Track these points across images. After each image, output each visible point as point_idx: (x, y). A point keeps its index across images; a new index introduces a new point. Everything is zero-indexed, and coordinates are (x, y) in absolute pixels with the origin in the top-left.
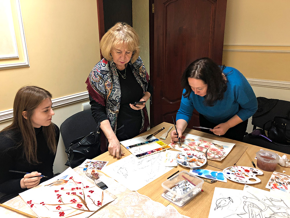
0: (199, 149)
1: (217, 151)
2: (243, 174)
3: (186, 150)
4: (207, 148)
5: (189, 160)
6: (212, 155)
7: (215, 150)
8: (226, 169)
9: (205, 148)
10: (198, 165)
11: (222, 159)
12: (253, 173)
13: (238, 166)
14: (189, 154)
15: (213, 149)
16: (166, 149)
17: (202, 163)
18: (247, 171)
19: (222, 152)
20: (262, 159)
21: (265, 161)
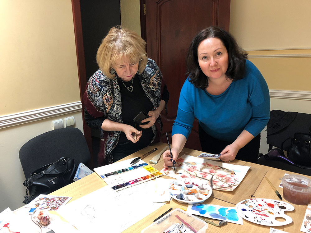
0: (201, 176)
1: (226, 177)
2: (266, 210)
3: (183, 177)
4: (213, 174)
5: (187, 191)
6: (220, 184)
7: (224, 177)
8: (241, 202)
9: (210, 174)
10: (199, 199)
11: (234, 188)
12: (280, 209)
13: (257, 199)
14: (188, 183)
15: (220, 175)
16: (156, 176)
17: (206, 195)
18: (271, 205)
19: (232, 179)
20: (291, 187)
21: (295, 190)
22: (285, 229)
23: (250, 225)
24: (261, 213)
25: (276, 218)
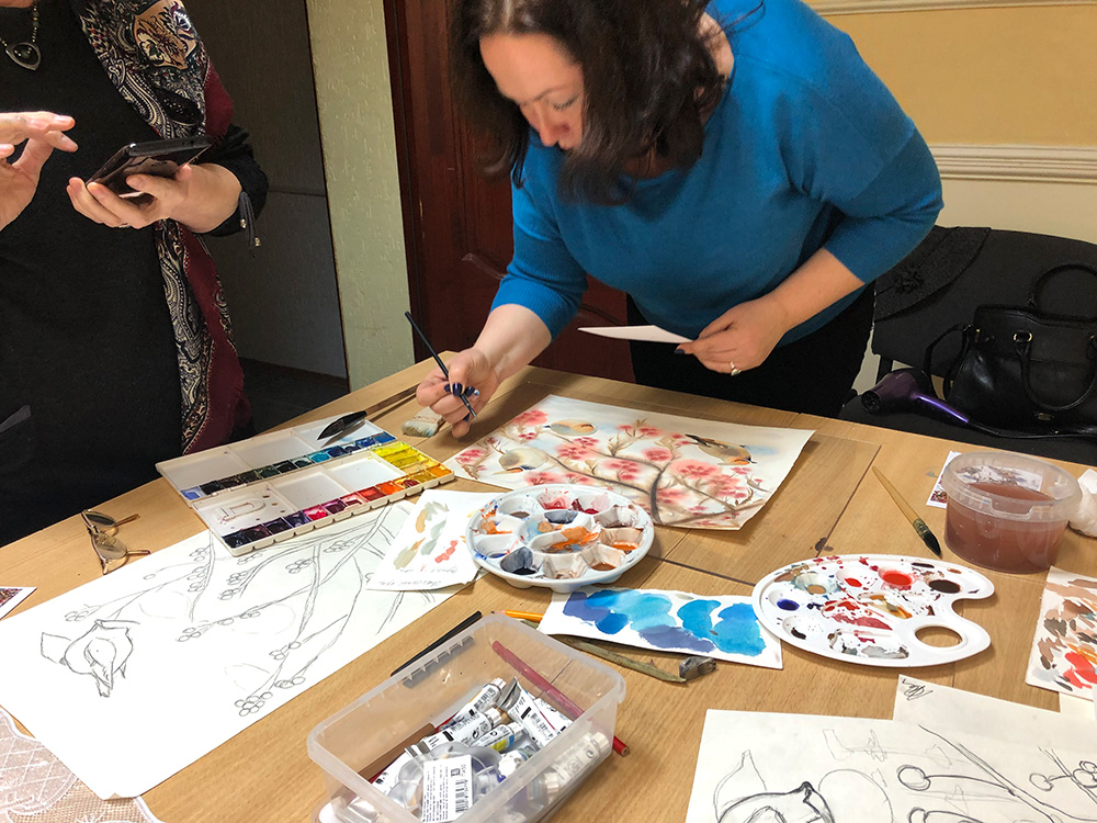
0: (612, 474)
1: (713, 474)
2: (877, 602)
3: (540, 479)
4: (661, 464)
5: (551, 536)
6: (690, 502)
7: (705, 473)
8: (773, 576)
9: (649, 464)
10: (601, 567)
11: (745, 516)
12: (936, 592)
13: (842, 557)
14: (557, 505)
15: (691, 467)
16: (426, 484)
17: (628, 550)
18: (898, 580)
19: (742, 481)
20: (982, 503)
21: (998, 514)
22: (962, 675)
23: (813, 666)
24: (859, 614)
25: (921, 633)
